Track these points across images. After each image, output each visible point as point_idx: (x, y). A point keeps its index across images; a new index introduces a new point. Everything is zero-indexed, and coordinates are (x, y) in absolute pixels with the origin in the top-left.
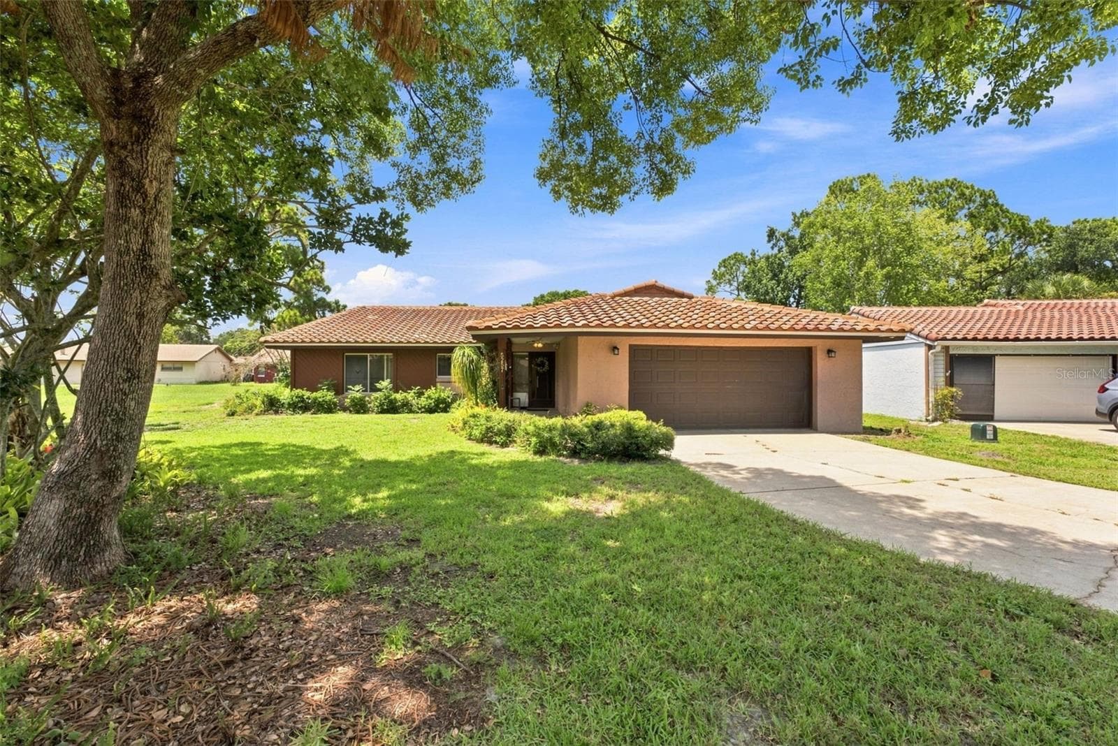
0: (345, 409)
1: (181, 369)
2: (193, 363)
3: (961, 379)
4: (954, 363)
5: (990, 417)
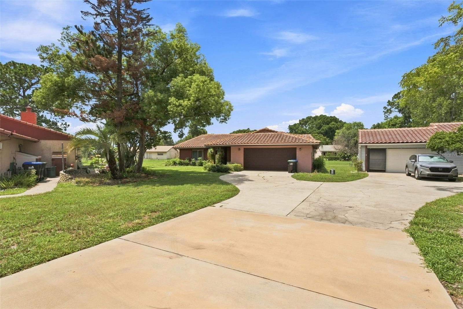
0: (191, 165)
1: (162, 155)
2: (166, 152)
3: (373, 157)
4: (369, 151)
5: (384, 171)
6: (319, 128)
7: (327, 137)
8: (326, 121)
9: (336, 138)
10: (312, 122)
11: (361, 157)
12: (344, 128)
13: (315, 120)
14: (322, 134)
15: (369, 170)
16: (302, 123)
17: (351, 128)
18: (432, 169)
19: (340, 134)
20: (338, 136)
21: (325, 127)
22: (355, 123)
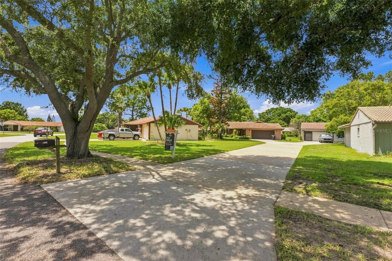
3: (307, 135)
4: (305, 132)
5: (312, 141)
6: (279, 116)
7: (285, 122)
8: (284, 111)
9: (291, 123)
10: (275, 112)
11: (302, 135)
12: (296, 118)
13: (277, 110)
14: (281, 120)
15: (305, 140)
16: (268, 112)
17: (300, 118)
18: (325, 139)
19: (293, 121)
20: (292, 123)
21: (284, 115)
22: (303, 115)
